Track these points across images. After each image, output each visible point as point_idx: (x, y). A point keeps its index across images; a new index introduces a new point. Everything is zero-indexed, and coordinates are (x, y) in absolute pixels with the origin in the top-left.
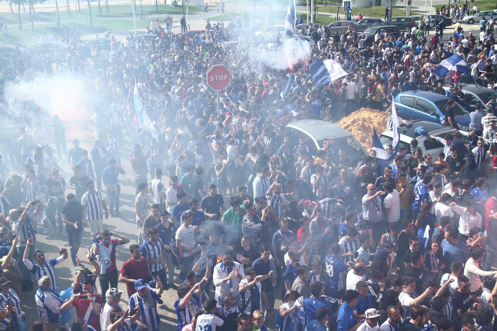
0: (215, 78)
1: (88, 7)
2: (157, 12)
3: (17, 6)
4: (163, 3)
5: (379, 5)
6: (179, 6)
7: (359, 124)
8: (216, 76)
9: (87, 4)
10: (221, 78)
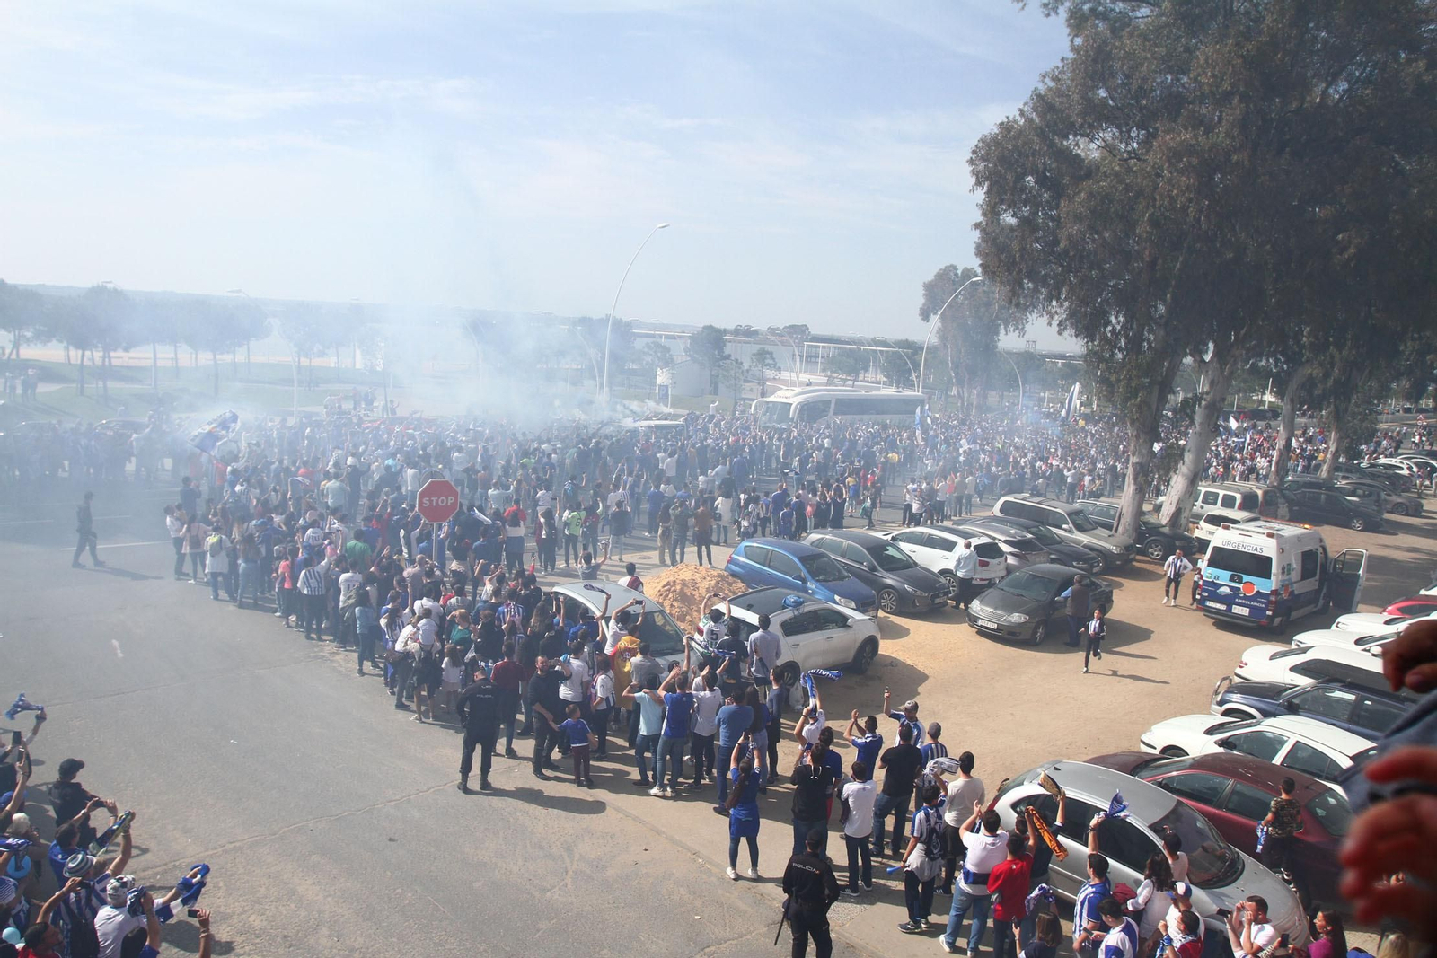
0: (431, 501)
1: (212, 362)
3: (80, 352)
7: (675, 591)
8: (434, 499)
9: (211, 356)
10: (442, 501)
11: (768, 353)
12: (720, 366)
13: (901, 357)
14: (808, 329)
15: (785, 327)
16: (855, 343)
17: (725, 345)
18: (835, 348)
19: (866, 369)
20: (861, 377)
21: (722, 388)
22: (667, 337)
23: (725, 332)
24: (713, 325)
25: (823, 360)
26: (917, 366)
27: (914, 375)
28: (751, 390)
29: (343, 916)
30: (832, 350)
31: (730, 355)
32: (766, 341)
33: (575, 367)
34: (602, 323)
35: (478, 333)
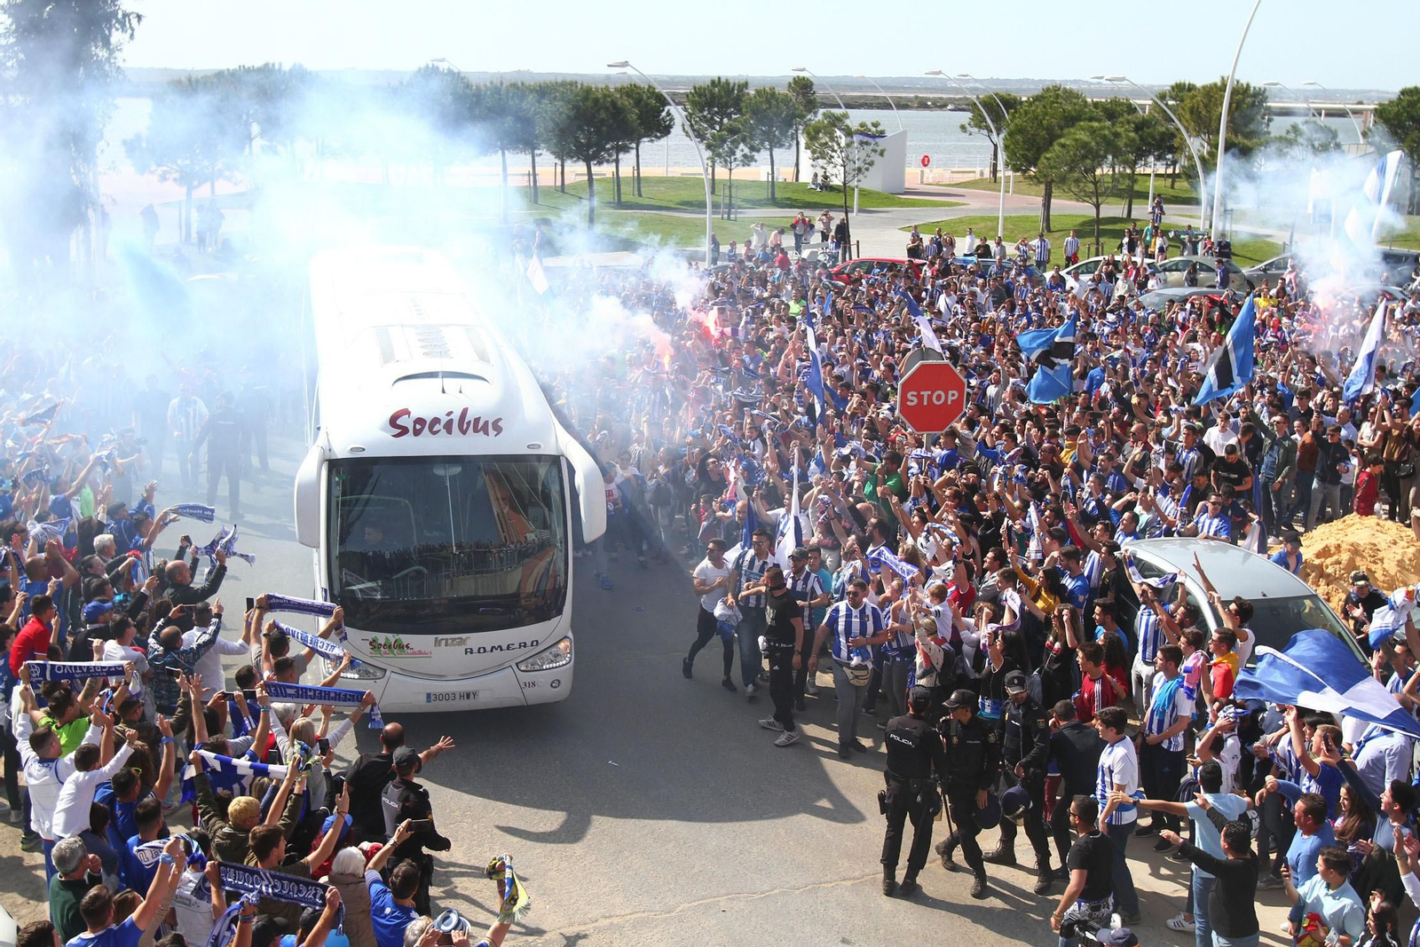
0: (920, 398)
1: (586, 178)
2: (775, 202)
4: (791, 178)
6: (832, 189)
7: (1338, 562)
8: (925, 394)
9: (584, 169)
10: (939, 398)
22: (1331, 114)
33: (1162, 171)
34: (1213, 93)
35: (997, 118)
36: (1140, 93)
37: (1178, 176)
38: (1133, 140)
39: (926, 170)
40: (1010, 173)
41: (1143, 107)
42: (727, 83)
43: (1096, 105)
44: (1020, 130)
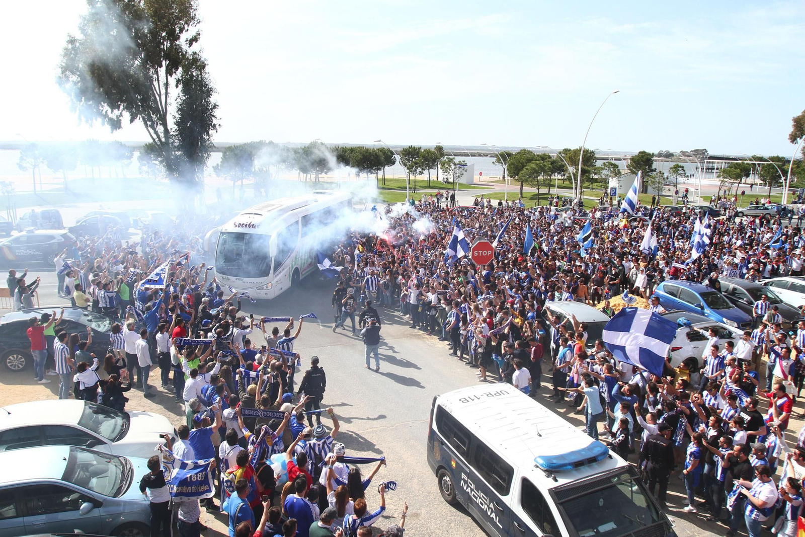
0: (479, 253)
2: (430, 187)
4: (435, 179)
5: (646, 192)
6: (449, 183)
8: (480, 252)
10: (485, 253)
11: (681, 167)
12: (649, 176)
13: (773, 167)
14: (707, 152)
15: (692, 151)
16: (740, 160)
17: (652, 163)
18: (725, 163)
19: (747, 175)
20: (743, 180)
21: (649, 188)
23: (653, 155)
24: (646, 151)
25: (718, 171)
26: (785, 173)
27: (783, 179)
28: (669, 190)
29: (425, 474)
30: (723, 165)
31: (656, 169)
32: (679, 160)
33: (560, 178)
34: (577, 152)
35: (505, 160)
36: (552, 152)
37: (566, 179)
38: (550, 167)
39: (481, 177)
40: (509, 178)
41: (554, 156)
42: (414, 147)
43: (538, 155)
44: (513, 164)
